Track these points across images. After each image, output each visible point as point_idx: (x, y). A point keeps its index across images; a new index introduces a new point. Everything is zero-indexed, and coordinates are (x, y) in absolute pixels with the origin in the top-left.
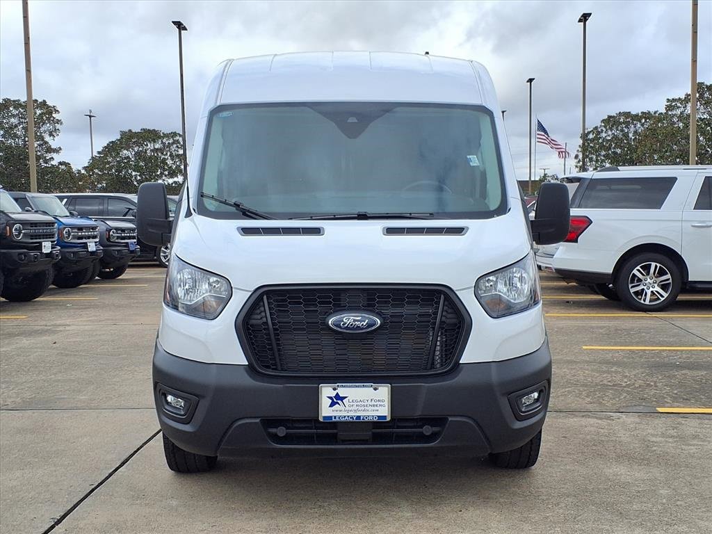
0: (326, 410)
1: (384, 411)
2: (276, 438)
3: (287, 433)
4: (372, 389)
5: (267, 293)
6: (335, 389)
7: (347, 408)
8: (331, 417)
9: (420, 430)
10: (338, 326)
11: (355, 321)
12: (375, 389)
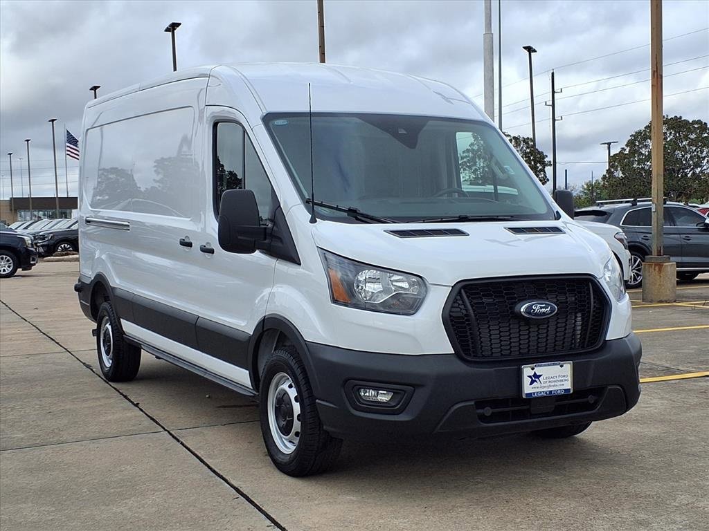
0: (528, 388)
1: (568, 385)
2: (483, 418)
3: (493, 413)
4: (559, 366)
5: (464, 287)
6: (533, 369)
7: (543, 385)
8: (531, 393)
9: (585, 400)
10: (529, 313)
11: (541, 308)
12: (562, 366)
